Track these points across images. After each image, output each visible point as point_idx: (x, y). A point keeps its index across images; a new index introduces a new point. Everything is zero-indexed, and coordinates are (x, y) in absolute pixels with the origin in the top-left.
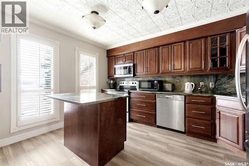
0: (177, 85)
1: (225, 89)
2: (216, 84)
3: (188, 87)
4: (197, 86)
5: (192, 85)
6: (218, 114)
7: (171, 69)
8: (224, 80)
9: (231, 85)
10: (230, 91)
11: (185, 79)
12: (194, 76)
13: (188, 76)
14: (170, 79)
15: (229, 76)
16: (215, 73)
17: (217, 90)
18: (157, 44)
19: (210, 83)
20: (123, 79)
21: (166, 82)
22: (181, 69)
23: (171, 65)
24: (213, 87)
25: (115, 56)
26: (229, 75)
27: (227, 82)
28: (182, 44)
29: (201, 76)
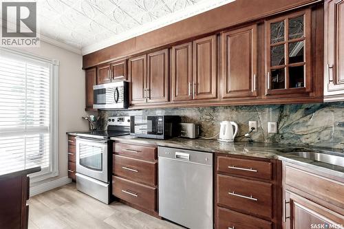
0: (206, 125)
1: (298, 137)
2: (281, 125)
3: (225, 131)
4: (243, 128)
5: (234, 126)
6: (288, 206)
7: (192, 93)
8: (296, 116)
9: (310, 128)
10: (308, 141)
11: (221, 114)
12: (238, 108)
13: (226, 107)
14: (194, 114)
15: (307, 109)
16: (278, 101)
17: (282, 138)
18: (167, 41)
19: (269, 123)
20: (114, 112)
21: (186, 119)
22: (211, 92)
23: (192, 85)
24: (275, 131)
25: (96, 67)
26: (306, 106)
27: (301, 121)
28: (213, 38)
29: (250, 107)
